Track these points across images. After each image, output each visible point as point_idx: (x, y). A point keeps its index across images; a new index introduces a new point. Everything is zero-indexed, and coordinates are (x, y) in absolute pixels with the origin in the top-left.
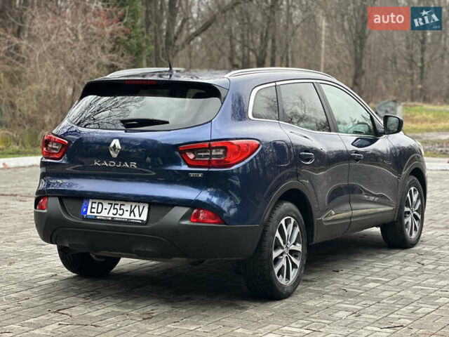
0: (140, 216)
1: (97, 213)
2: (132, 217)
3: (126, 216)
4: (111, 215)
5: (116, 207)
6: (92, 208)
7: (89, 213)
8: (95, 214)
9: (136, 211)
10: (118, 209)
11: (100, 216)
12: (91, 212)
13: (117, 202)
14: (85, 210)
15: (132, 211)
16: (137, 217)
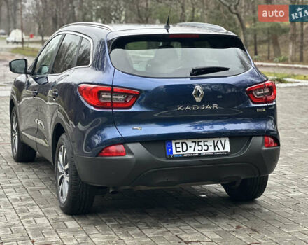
0: (224, 148)
1: (183, 151)
2: (217, 150)
3: (211, 150)
4: (196, 151)
5: (200, 144)
6: (176, 148)
7: (174, 153)
8: (182, 153)
9: (219, 144)
10: (203, 145)
11: (186, 154)
12: (177, 151)
13: (200, 140)
14: (170, 150)
15: (215, 146)
16: (221, 150)
